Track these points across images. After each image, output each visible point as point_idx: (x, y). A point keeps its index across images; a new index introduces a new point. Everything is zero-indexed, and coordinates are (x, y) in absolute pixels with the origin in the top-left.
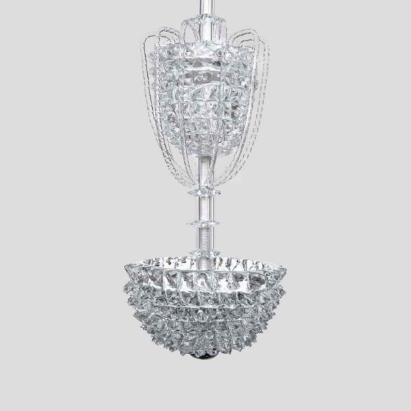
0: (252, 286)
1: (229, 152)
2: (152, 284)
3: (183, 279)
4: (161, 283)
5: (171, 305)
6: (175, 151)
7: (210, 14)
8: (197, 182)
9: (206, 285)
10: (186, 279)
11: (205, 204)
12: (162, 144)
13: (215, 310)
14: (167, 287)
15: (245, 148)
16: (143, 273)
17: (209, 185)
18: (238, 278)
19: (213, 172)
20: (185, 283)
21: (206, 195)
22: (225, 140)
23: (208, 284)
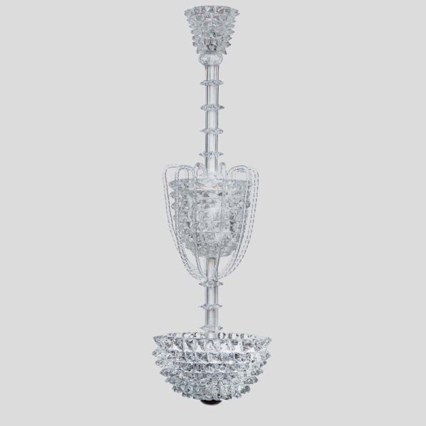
0: (245, 349)
1: (228, 254)
2: (175, 348)
3: (197, 343)
4: (182, 348)
5: (189, 361)
6: (189, 253)
7: (214, 151)
8: (205, 276)
9: (213, 348)
10: (199, 343)
11: (211, 292)
12: (181, 250)
13: (220, 365)
14: (186, 349)
15: (240, 250)
16: (169, 341)
17: (215, 279)
18: (235, 343)
19: (217, 270)
20: (199, 346)
21: (213, 286)
22: (226, 246)
23: (215, 347)
